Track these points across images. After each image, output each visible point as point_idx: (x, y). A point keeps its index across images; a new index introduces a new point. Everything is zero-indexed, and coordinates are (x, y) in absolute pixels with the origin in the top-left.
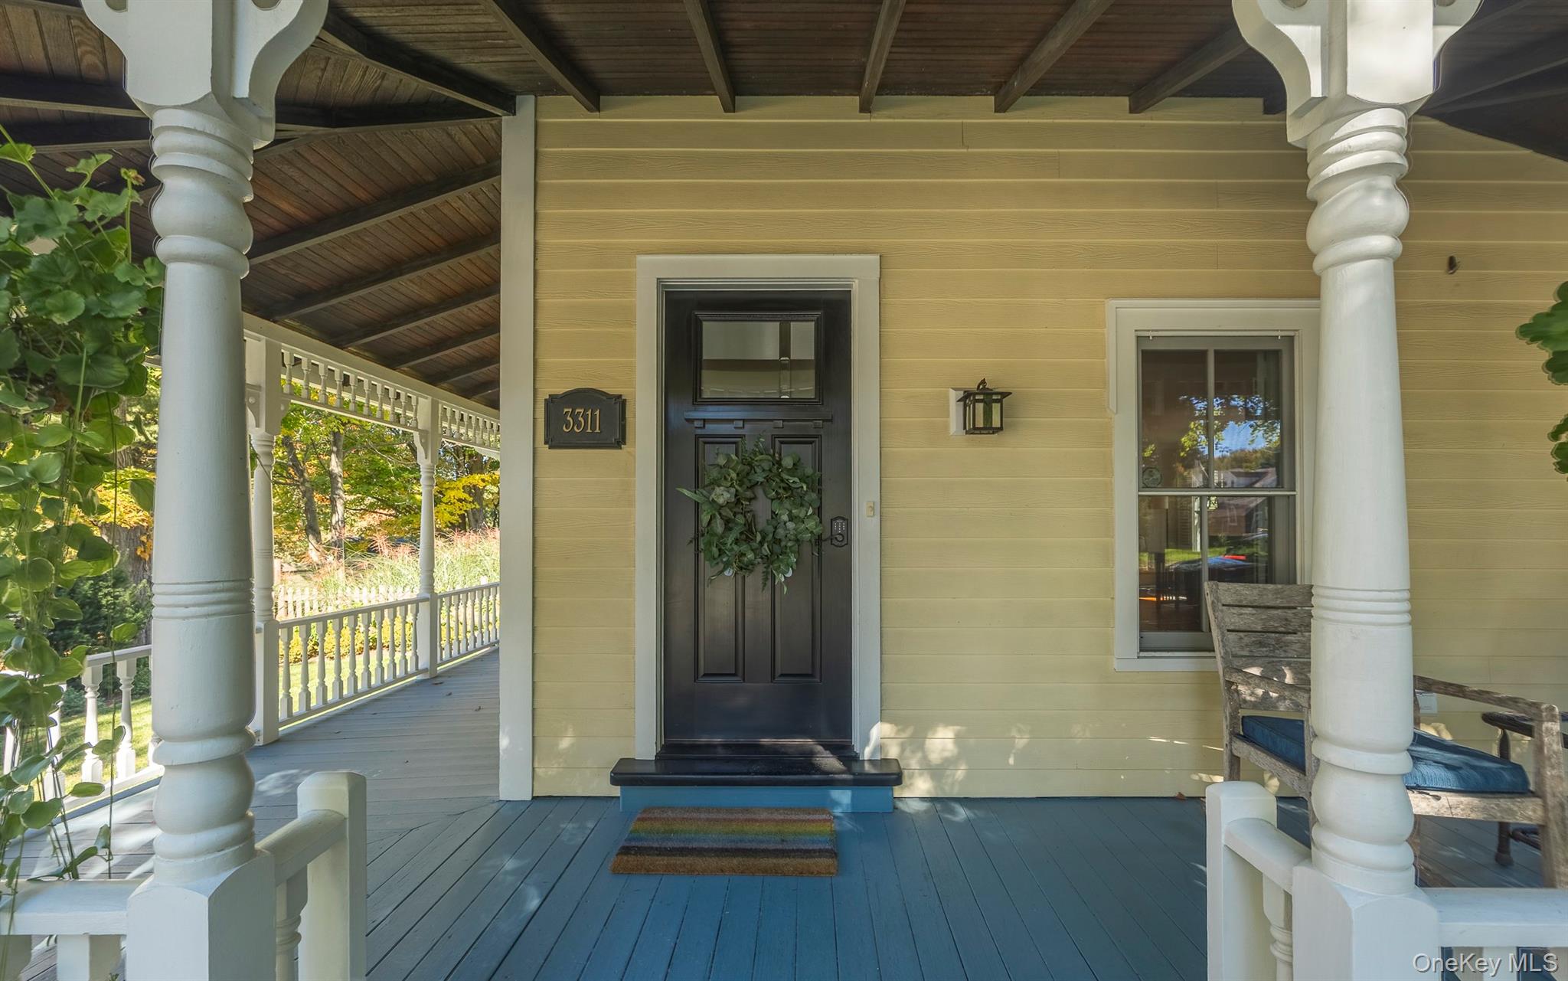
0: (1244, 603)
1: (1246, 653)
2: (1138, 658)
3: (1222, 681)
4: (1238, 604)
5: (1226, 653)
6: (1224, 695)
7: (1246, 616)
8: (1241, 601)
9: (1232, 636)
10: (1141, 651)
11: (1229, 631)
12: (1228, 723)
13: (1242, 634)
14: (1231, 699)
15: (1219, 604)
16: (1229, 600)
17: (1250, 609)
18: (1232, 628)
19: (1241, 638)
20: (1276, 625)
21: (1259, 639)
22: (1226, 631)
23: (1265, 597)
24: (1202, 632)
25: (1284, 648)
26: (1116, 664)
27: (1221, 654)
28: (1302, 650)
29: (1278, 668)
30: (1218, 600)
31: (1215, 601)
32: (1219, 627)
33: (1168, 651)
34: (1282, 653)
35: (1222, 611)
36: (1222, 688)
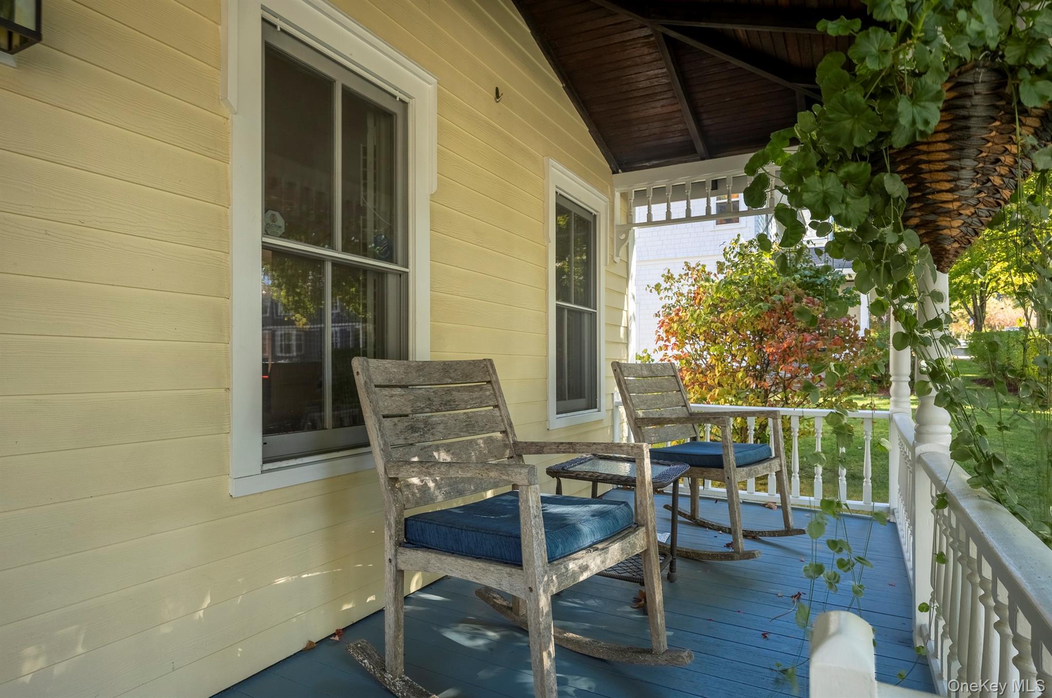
0: (393, 383)
1: (401, 442)
2: (262, 472)
3: (382, 480)
4: (388, 384)
5: (385, 444)
6: (387, 496)
7: (397, 398)
8: (390, 380)
9: (387, 423)
10: (264, 462)
11: (384, 417)
12: (393, 531)
13: (396, 420)
14: (396, 501)
15: (372, 384)
16: (379, 380)
17: (399, 389)
18: (386, 413)
19: (395, 424)
20: (422, 406)
21: (410, 423)
22: (382, 418)
23: (410, 375)
24: (326, 429)
25: (431, 431)
26: (232, 488)
27: (380, 446)
28: (445, 431)
29: (430, 454)
30: (371, 380)
31: (368, 380)
32: (376, 413)
33: (296, 457)
34: (431, 436)
35: (375, 393)
36: (383, 489)
